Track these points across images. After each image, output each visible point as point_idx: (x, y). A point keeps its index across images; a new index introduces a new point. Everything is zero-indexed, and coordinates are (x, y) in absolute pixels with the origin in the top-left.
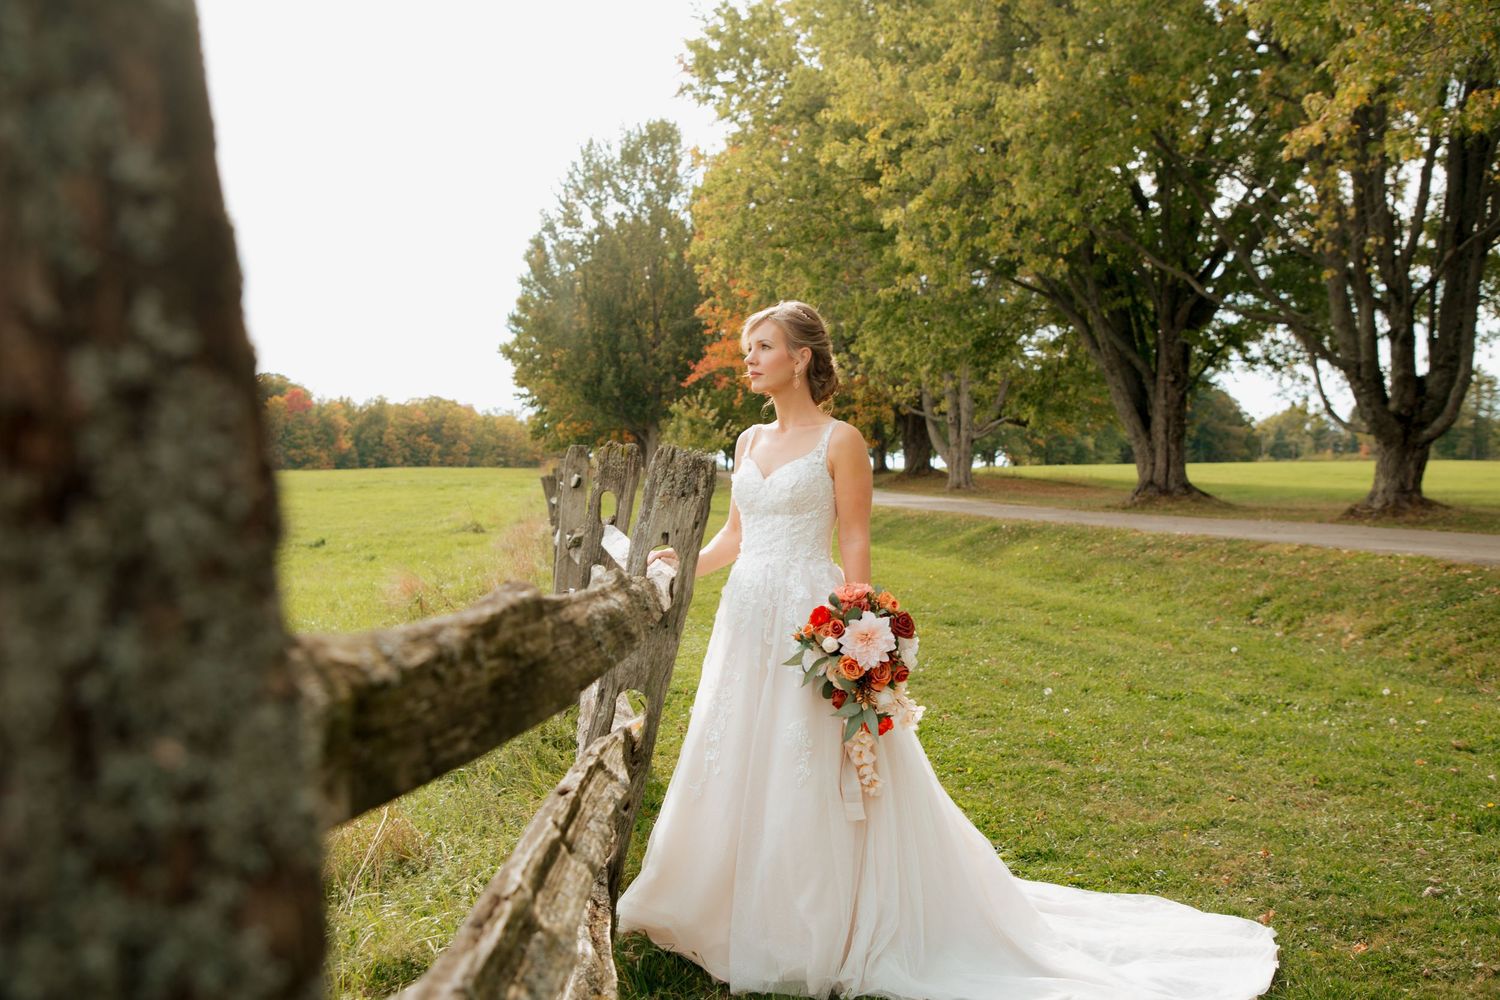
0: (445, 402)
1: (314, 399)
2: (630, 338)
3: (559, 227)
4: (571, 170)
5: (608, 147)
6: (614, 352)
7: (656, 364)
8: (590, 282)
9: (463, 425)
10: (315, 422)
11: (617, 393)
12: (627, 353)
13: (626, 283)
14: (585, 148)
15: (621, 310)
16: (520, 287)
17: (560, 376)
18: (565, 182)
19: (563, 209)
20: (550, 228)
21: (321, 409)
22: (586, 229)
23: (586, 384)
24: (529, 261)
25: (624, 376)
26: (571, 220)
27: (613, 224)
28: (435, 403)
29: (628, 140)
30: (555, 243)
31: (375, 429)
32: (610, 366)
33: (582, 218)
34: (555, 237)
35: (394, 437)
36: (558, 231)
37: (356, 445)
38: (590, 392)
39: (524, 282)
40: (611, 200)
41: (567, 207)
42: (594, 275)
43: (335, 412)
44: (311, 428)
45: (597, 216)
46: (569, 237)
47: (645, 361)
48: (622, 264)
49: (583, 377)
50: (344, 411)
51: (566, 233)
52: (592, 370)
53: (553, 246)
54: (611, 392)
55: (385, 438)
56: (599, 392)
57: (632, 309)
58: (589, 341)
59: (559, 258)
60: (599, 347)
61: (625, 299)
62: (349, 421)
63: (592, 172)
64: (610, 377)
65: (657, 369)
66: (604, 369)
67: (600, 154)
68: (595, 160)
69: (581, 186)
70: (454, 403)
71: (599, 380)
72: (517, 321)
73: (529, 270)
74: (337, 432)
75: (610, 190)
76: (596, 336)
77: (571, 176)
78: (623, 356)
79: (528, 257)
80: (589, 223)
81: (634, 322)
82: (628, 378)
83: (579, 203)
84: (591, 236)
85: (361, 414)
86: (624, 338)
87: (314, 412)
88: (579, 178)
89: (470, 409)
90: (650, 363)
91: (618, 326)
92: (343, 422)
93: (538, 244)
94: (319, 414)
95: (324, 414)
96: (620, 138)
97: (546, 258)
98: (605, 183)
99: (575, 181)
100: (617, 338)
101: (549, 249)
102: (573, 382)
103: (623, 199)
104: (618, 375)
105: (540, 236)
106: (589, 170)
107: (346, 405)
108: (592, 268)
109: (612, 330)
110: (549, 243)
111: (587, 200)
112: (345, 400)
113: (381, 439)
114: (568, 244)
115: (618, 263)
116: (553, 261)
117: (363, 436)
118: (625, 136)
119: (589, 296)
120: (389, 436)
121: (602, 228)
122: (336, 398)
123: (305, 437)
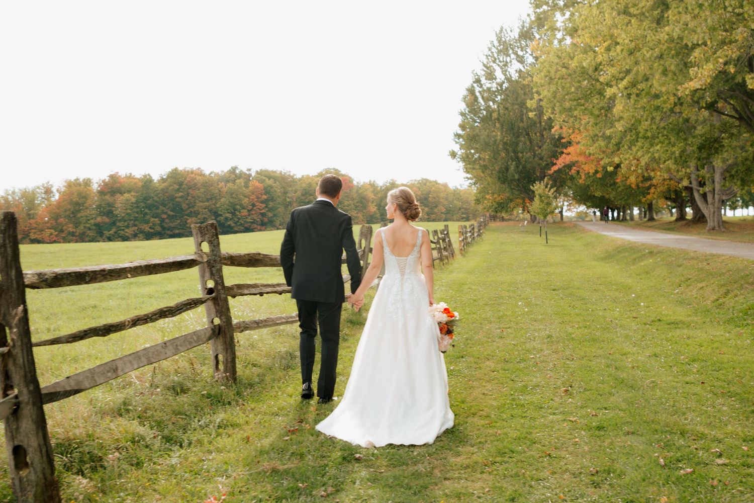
0: (430, 182)
1: (355, 183)
2: (525, 143)
3: (483, 80)
4: (490, 46)
5: (511, 31)
6: (515, 152)
7: (541, 159)
8: (501, 112)
9: (442, 195)
10: (355, 196)
11: (517, 177)
12: (522, 153)
13: (522, 111)
14: (498, 32)
15: (519, 127)
16: (461, 117)
17: (484, 168)
18: (486, 54)
19: (485, 69)
20: (478, 81)
21: (358, 188)
22: (498, 81)
23: (499, 172)
24: (464, 101)
25: (521, 166)
26: (490, 76)
27: (515, 76)
28: (425, 182)
29: (523, 27)
30: (480, 89)
32: (513, 161)
33: (496, 74)
34: (481, 87)
36: (482, 83)
37: (379, 209)
38: (501, 175)
39: (462, 114)
40: (514, 62)
41: (487, 68)
42: (504, 107)
43: (366, 190)
44: (353, 199)
45: (504, 72)
46: (489, 85)
47: (534, 157)
48: (519, 100)
49: (497, 168)
50: (371, 189)
51: (486, 84)
52: (503, 163)
53: (480, 92)
54: (514, 176)
56: (507, 177)
57: (526, 127)
58: (501, 146)
59: (483, 98)
60: (507, 150)
61: (522, 121)
62: (374, 195)
63: (502, 47)
64: (512, 168)
65: (541, 161)
66: (509, 163)
67: (506, 35)
68: (503, 39)
69: (496, 55)
70: (436, 182)
71: (507, 169)
72: (458, 136)
73: (465, 106)
74: (368, 202)
75: (513, 56)
76: (505, 144)
77: (490, 49)
78: (520, 155)
79: (465, 98)
80: (500, 76)
81: (528, 134)
82: (524, 167)
83: (494, 65)
84: (501, 85)
86: (521, 144)
87: (354, 191)
88: (494, 50)
89: (445, 186)
90: (536, 159)
91: (518, 137)
92: (371, 196)
93: (471, 91)
94: (357, 192)
95: (361, 191)
96: (519, 25)
97: (476, 99)
98: (511, 52)
99: (492, 53)
100: (517, 144)
101: (478, 94)
102: (492, 170)
103: (521, 60)
104: (517, 167)
105: (473, 87)
106: (500, 45)
107: (372, 185)
108: (502, 104)
109: (514, 139)
110: (477, 89)
111: (499, 63)
112: (372, 182)
114: (489, 89)
115: (517, 100)
116: (480, 100)
117: (382, 204)
118: (521, 23)
119: (501, 119)
121: (509, 79)
122: (367, 181)
123: (349, 205)
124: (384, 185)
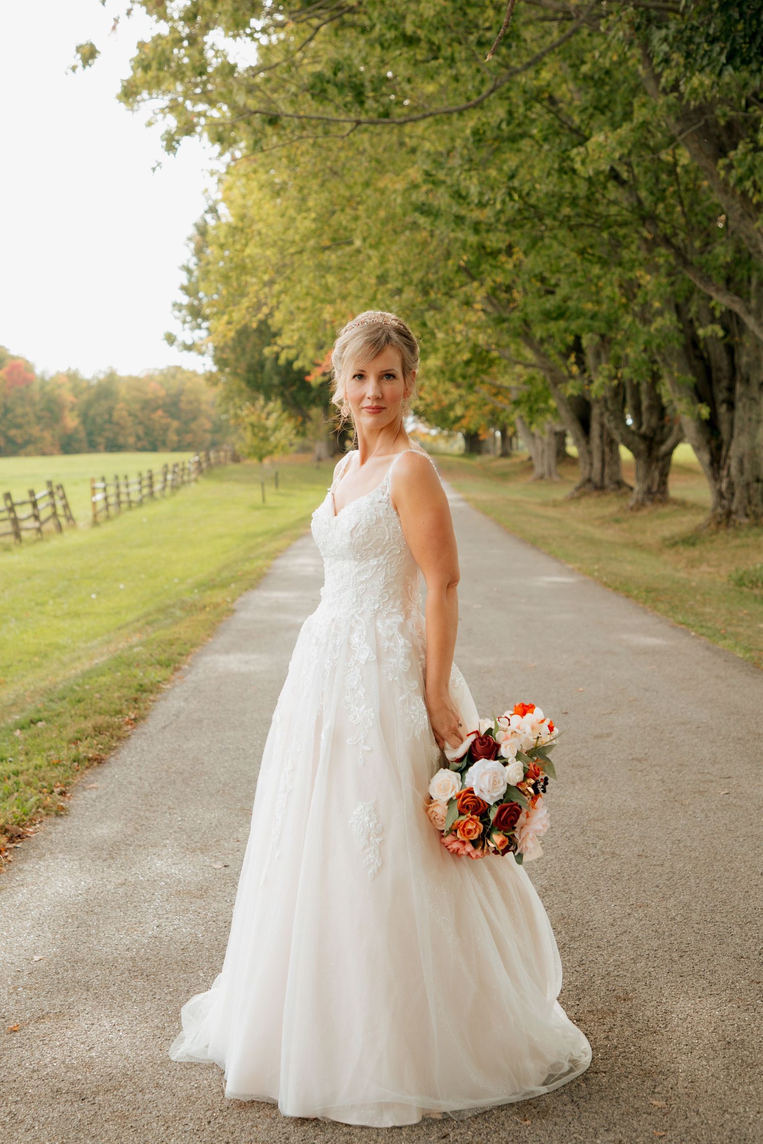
1: (37, 372)
10: (37, 398)
21: (44, 383)
31: (104, 404)
35: (125, 414)
37: (84, 422)
43: (59, 386)
44: (34, 404)
50: (69, 385)
55: (116, 415)
62: (76, 396)
74: (62, 408)
85: (89, 387)
87: (35, 387)
92: (68, 396)
94: (42, 388)
95: (48, 388)
107: (73, 377)
112: (71, 372)
113: (111, 415)
117: (92, 412)
120: (121, 412)
122: (63, 369)
124: (94, 377)
